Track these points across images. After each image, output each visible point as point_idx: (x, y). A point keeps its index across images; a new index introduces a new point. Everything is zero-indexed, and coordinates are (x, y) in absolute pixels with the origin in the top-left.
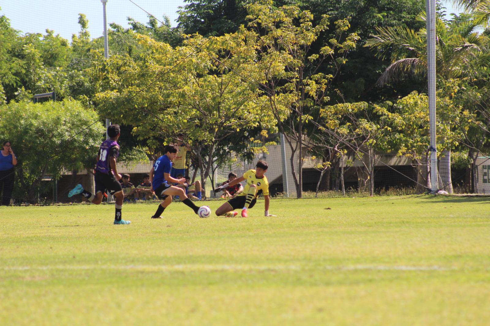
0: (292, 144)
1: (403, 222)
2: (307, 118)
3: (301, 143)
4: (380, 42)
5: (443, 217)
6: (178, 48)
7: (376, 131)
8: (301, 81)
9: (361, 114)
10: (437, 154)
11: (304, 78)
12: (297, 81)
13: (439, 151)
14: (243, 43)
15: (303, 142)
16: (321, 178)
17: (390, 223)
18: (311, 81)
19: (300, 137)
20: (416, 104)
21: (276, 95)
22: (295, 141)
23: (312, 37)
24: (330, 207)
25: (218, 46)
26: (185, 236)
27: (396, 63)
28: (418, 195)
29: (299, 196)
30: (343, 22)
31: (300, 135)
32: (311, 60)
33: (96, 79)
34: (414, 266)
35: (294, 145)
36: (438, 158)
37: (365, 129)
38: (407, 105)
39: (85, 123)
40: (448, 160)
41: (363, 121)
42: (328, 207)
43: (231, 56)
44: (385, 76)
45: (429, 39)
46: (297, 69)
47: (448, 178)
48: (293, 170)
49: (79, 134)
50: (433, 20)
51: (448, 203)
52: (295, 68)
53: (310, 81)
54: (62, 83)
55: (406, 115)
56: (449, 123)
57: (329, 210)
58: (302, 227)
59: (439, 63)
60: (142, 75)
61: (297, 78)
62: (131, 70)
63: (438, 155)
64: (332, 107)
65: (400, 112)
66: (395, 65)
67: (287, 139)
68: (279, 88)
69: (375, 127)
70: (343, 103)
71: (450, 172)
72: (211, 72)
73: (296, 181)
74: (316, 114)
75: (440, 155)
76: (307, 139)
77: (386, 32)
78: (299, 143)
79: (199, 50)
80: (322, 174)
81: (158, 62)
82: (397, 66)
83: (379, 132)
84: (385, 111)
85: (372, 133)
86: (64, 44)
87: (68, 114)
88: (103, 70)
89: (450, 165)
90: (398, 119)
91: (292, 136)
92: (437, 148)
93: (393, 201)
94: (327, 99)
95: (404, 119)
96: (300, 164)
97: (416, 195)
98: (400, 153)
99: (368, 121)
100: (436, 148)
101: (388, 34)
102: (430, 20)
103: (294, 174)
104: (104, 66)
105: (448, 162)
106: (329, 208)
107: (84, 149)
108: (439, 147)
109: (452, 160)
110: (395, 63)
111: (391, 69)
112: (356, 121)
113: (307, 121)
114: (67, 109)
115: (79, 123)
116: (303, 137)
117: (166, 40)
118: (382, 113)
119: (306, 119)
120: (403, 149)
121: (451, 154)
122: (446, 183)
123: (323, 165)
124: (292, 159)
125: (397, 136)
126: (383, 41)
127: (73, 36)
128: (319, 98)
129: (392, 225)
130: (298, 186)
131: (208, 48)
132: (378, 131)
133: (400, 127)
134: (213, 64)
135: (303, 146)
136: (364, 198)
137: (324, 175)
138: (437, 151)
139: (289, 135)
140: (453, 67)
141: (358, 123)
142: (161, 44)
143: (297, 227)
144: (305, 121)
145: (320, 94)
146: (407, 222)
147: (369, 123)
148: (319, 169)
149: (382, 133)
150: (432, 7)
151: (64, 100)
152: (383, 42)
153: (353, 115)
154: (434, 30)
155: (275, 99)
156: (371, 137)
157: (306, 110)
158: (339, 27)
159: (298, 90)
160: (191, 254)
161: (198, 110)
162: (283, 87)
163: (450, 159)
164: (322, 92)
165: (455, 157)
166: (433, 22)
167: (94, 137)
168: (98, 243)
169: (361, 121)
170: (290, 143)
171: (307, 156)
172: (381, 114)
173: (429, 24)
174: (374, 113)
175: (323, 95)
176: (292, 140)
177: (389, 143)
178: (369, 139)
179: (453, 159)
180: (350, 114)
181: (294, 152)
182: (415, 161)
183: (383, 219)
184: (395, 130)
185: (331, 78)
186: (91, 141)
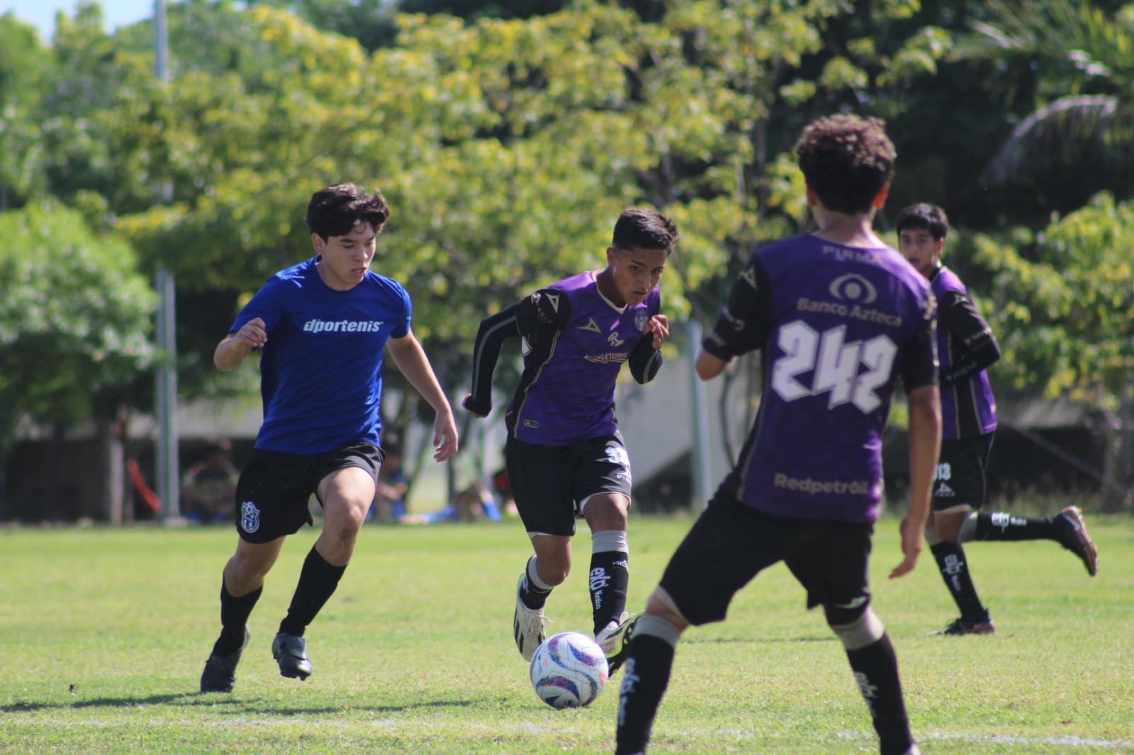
1: (1066, 600)
6: (383, 56)
12: (746, 165)
14: (582, 46)
17: (1026, 602)
20: (1107, 237)
21: (679, 205)
25: (508, 52)
26: (398, 632)
27: (1046, 112)
32: (790, 99)
33: (130, 144)
34: (1106, 734)
38: (1078, 240)
39: (94, 280)
43: (544, 85)
44: (1012, 153)
48: (726, 435)
49: (74, 314)
54: (22, 154)
55: (1073, 273)
60: (270, 136)
62: (238, 120)
65: (1059, 263)
66: (1044, 118)
68: (687, 185)
72: (483, 133)
79: (446, 65)
81: (322, 95)
82: (1050, 124)
84: (1011, 258)
86: (28, 38)
87: (42, 251)
88: (151, 117)
90: (1049, 284)
95: (1069, 284)
96: (748, 417)
98: (1053, 387)
103: (728, 448)
104: (154, 106)
107: (86, 360)
110: (1042, 112)
114: (37, 239)
115: (73, 280)
117: (344, 31)
118: (1002, 264)
120: (1063, 376)
124: (723, 403)
125: (1048, 335)
127: (59, 17)
129: (1031, 607)
131: (475, 59)
133: (1054, 307)
134: (492, 107)
142: (331, 41)
151: (32, 208)
159: (749, 192)
160: (421, 685)
161: (441, 246)
167: (122, 322)
168: (133, 647)
172: (996, 267)
177: (1024, 356)
181: (729, 378)
182: (1098, 415)
184: (1040, 316)
186: (110, 337)
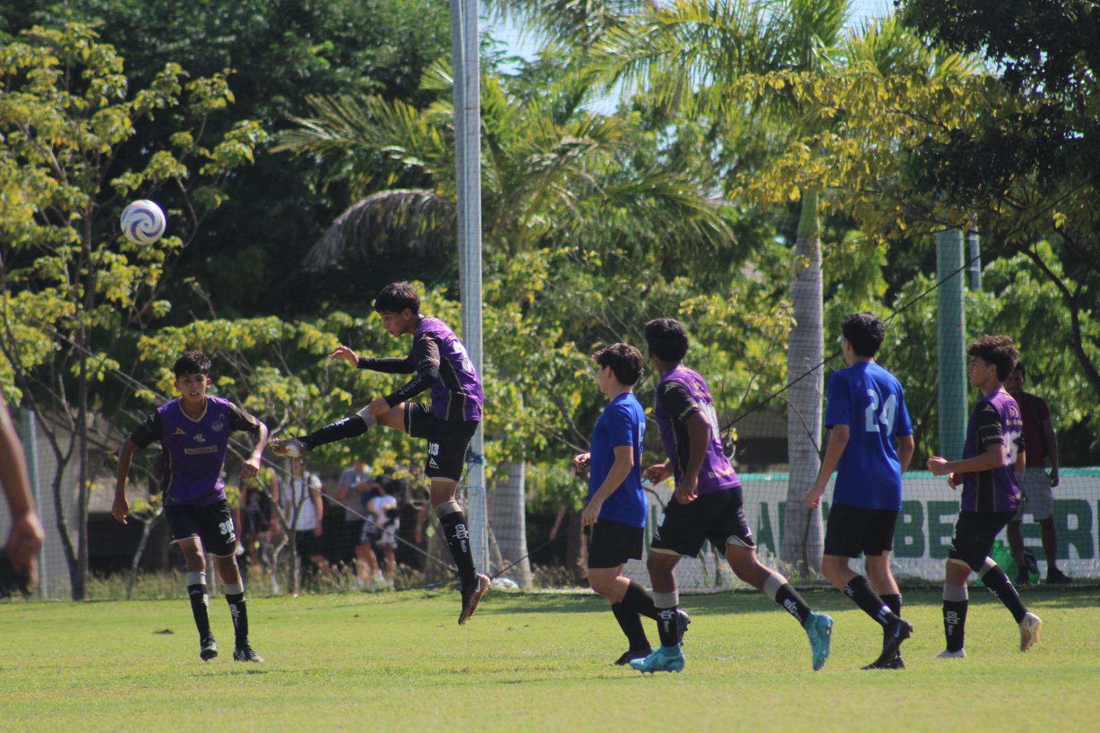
0: (58, 441)
2: (100, 363)
3: (84, 439)
4: (320, 139)
5: (504, 657)
7: (305, 402)
8: (85, 254)
9: (263, 353)
10: (486, 470)
11: (94, 249)
12: (75, 254)
13: (492, 462)
15: (90, 435)
16: (144, 540)
18: (114, 257)
19: (80, 421)
21: (8, 293)
22: (66, 433)
23: (121, 124)
24: (171, 628)
27: (362, 203)
28: (431, 593)
29: (78, 593)
30: (213, 84)
31: (82, 416)
32: (122, 189)
35: (64, 445)
36: (489, 482)
37: (273, 394)
40: (518, 488)
41: (268, 374)
42: (164, 628)
44: (332, 239)
45: (462, 136)
46: (75, 216)
47: (518, 540)
48: (60, 517)
50: (472, 80)
51: (518, 615)
52: (67, 214)
53: (109, 256)
56: (522, 380)
57: (167, 636)
58: (87, 686)
59: (489, 204)
61: (74, 244)
63: (490, 474)
64: (180, 330)
66: (360, 210)
67: (42, 425)
68: (15, 276)
69: (302, 391)
70: (210, 319)
71: (523, 523)
73: (69, 550)
74: (126, 352)
75: (493, 475)
76: (103, 425)
77: (335, 110)
78: (78, 439)
80: (147, 531)
83: (317, 405)
85: (294, 408)
89: (522, 504)
91: (57, 419)
92: (486, 456)
93: (358, 610)
94: (162, 306)
96: (83, 500)
97: (423, 592)
98: (378, 467)
99: (284, 374)
100: (483, 452)
101: (340, 114)
102: (465, 82)
103: (62, 529)
105: (518, 496)
106: (167, 632)
108: (490, 452)
109: (527, 489)
110: (360, 203)
111: (348, 223)
112: (247, 373)
113: (101, 376)
116: (90, 418)
118: (325, 349)
119: (99, 369)
120: (387, 457)
121: (526, 471)
122: (510, 554)
123: (151, 503)
124: (57, 485)
126: (326, 137)
128: (139, 305)
130: (74, 566)
132: (311, 403)
133: (376, 390)
135: (89, 446)
136: (272, 600)
137: (152, 532)
138: (485, 462)
139: (49, 414)
140: (529, 214)
141: (253, 379)
143: (74, 687)
144: (95, 375)
145: (142, 294)
146: (399, 672)
147: (287, 380)
148: (138, 514)
149: (326, 408)
150: (470, 42)
152: (328, 142)
153: (238, 356)
154: (475, 108)
155: (8, 307)
156: (291, 419)
157: (98, 339)
158: (199, 99)
159: (77, 279)
162: (30, 270)
163: (522, 485)
164: (148, 287)
165: (535, 479)
166: (471, 86)
169: (261, 373)
170: (52, 437)
171: (104, 475)
172: (321, 350)
173: (460, 93)
174: (302, 349)
175: (153, 296)
176: (57, 429)
178: (286, 426)
179: (531, 486)
180: (232, 352)
181: (62, 462)
183: (329, 660)
185: (178, 248)
